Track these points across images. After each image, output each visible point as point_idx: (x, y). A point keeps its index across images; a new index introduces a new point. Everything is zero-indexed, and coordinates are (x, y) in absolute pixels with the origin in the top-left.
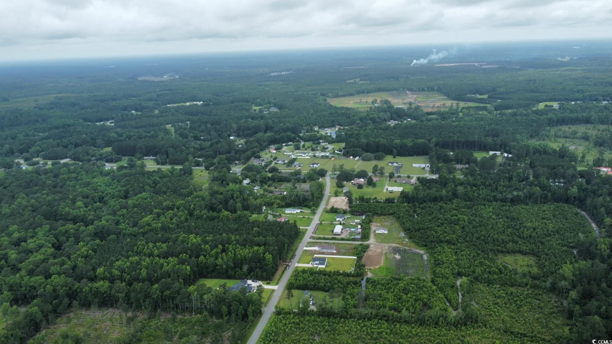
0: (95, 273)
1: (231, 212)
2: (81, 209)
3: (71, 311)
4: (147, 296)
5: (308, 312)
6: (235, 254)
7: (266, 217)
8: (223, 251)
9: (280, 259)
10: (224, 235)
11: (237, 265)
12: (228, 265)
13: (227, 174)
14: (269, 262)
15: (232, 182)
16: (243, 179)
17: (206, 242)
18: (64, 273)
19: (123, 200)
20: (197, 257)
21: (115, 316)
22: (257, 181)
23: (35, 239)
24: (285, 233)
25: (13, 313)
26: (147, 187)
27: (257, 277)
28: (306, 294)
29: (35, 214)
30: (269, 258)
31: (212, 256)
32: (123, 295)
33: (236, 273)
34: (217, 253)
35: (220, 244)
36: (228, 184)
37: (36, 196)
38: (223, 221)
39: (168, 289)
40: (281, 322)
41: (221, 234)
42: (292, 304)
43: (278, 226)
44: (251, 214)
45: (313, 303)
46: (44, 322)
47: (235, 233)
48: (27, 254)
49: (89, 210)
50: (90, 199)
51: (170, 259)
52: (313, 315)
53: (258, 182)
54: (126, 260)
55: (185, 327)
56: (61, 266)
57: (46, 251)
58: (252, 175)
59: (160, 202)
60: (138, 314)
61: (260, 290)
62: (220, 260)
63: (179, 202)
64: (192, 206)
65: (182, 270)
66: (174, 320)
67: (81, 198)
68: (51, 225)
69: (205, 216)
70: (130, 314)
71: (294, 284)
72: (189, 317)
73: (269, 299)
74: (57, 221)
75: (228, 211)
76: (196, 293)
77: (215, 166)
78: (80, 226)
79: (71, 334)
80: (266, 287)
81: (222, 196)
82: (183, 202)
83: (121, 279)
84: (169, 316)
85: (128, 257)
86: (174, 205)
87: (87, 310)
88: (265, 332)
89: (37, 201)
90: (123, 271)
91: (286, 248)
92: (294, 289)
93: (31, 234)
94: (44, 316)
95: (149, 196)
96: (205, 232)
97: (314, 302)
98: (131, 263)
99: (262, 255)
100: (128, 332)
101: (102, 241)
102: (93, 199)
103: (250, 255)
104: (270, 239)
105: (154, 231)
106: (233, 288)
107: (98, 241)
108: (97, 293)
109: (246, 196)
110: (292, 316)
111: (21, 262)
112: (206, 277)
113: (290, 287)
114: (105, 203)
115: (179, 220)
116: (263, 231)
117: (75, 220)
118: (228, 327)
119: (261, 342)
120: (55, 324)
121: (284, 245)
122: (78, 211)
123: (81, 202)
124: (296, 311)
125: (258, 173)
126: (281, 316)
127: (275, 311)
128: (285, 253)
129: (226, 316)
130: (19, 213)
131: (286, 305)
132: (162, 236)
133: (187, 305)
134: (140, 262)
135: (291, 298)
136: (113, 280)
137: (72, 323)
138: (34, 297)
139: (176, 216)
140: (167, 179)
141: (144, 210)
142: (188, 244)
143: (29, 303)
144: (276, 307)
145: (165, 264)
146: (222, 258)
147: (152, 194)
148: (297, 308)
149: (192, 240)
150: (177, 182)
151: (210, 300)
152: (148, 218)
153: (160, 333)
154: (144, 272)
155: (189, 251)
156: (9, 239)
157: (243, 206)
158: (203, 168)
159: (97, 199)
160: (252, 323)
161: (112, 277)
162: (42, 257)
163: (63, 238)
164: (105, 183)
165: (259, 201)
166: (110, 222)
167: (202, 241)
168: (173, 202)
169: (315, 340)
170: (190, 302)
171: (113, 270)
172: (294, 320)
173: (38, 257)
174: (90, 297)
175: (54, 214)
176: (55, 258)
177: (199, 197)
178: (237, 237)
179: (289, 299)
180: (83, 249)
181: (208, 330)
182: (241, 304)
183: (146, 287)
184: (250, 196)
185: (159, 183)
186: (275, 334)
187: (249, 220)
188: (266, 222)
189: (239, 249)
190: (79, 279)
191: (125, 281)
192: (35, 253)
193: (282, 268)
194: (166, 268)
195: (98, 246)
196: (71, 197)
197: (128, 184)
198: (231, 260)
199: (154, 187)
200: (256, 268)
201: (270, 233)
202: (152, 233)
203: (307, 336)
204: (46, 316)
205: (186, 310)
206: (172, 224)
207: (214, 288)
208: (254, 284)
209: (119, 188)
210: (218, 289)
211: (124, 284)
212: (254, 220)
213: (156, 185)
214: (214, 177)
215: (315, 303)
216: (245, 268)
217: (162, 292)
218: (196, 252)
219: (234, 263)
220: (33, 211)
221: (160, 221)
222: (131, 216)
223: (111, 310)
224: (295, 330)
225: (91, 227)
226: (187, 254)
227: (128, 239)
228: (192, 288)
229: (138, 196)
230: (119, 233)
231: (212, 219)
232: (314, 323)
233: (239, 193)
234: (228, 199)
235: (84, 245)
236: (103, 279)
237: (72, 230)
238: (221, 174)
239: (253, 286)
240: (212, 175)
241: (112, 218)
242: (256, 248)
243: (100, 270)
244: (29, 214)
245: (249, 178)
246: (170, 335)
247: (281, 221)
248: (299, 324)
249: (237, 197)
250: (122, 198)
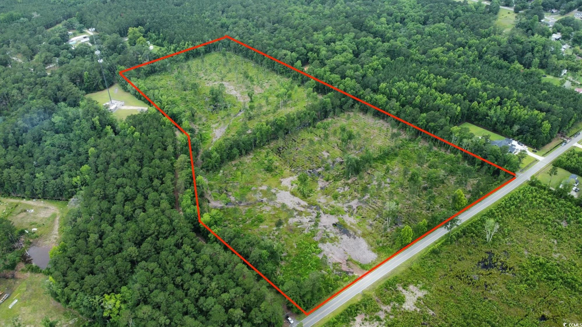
0: (378, 86)
1: (524, 65)
2: (383, 25)
3: (352, 111)
4: (414, 121)
5: (566, 196)
6: (510, 111)
7: (563, 82)
8: (500, 103)
9: (559, 132)
10: (507, 87)
11: (508, 122)
12: (498, 118)
13: (537, 22)
14: (544, 130)
15: (539, 33)
16: (554, 33)
17: (485, 90)
18: (356, 79)
19: (421, 26)
20: (471, 101)
21: (383, 128)
22: (569, 39)
23: (342, 42)
24: (578, 106)
25: (313, 97)
26: (447, 18)
27: (525, 141)
28: (573, 177)
29: (347, 20)
30: (547, 127)
31: (486, 105)
32: (395, 113)
33: (504, 129)
34: (493, 103)
35: (499, 95)
36: (533, 34)
37: (351, 4)
38: (511, 73)
39: (434, 121)
40: (532, 192)
41: (504, 87)
42: (552, 181)
43: (572, 97)
44: (546, 74)
45: (576, 189)
46: (332, 113)
47: (520, 89)
48: (333, 54)
49: (390, 28)
50: (393, 17)
51: (445, 95)
52: (570, 201)
53: (571, 40)
54: (406, 83)
55: (436, 160)
56: (355, 72)
57: (347, 55)
58: (567, 30)
59: (455, 37)
60: (402, 133)
61: (522, 155)
62: (492, 112)
63: (473, 41)
64: (485, 48)
65: (453, 109)
66: (430, 149)
67: (386, 14)
68: (356, 33)
69: (494, 62)
70: (395, 131)
71: (563, 162)
72: (444, 153)
73: (528, 166)
74: (362, 31)
75: (521, 64)
76: (457, 134)
77: (527, 10)
78: (378, 41)
79: (348, 129)
80: (530, 153)
81: (520, 47)
82: (478, 41)
83: (398, 99)
84: (427, 145)
85: (409, 81)
86: (466, 43)
87: (364, 114)
88: (510, 195)
89: (351, 9)
90: (401, 92)
91: (571, 123)
92: (561, 167)
93: (339, 38)
94: (333, 108)
95: (446, 27)
96: (488, 79)
97: (578, 189)
98: (410, 87)
99: (540, 121)
100: (390, 144)
101: (392, 59)
102: (396, 18)
103: (527, 117)
104: (557, 108)
105: (440, 64)
106: (494, 143)
107: (388, 59)
108: (375, 104)
109: (548, 53)
110: (546, 192)
111: (327, 59)
112: (472, 123)
113: (557, 164)
114: (405, 24)
115: (467, 59)
116: (552, 96)
117: (375, 34)
118: (476, 175)
119: (503, 201)
120: (339, 117)
121: (571, 119)
122: (380, 26)
123: (385, 19)
124: (554, 189)
125: (574, 30)
126: (534, 188)
127: (530, 180)
128: (567, 128)
129: (478, 165)
130: (336, 16)
131: (544, 179)
132: (445, 71)
133: (446, 141)
134: (417, 89)
135: (553, 175)
136: (391, 97)
137: (350, 121)
138: (330, 90)
139: (465, 54)
140: (470, 13)
141: (437, 40)
142: (467, 85)
143: (325, 94)
144: (533, 177)
145: (439, 98)
146: (495, 111)
147: (450, 26)
148: (555, 187)
149: (472, 83)
150: (479, 19)
151: (468, 145)
152: (438, 50)
153: (414, 156)
154: (418, 99)
155: (465, 93)
156: (323, 37)
157: (541, 63)
158: (512, 9)
159: (399, 19)
160: (501, 181)
161: (391, 94)
162: (343, 60)
163: (362, 48)
164: (410, 5)
165: (561, 62)
166: (403, 44)
167: (481, 87)
168: (467, 40)
169: (561, 225)
170: (449, 140)
171: (393, 89)
172: (546, 197)
173: (339, 58)
174: (369, 105)
175: (361, 24)
176: (352, 63)
177: (495, 40)
178: (521, 94)
179: (550, 175)
180: (375, 62)
181: (457, 171)
182: (496, 160)
183: (415, 113)
184: (553, 54)
185: (460, 16)
186: (520, 201)
187: (540, 80)
188: (560, 88)
189: (517, 107)
190: (365, 87)
191: (400, 101)
192: (338, 55)
193: (558, 141)
194: (439, 102)
195: (388, 63)
196: (378, 11)
197: (430, 11)
198: (504, 116)
199: (454, 20)
200: (527, 132)
201: (560, 100)
202: (436, 65)
203: (554, 218)
204: (334, 108)
205: (442, 145)
206: (459, 61)
207: (476, 136)
208: (518, 147)
209: (421, 13)
210: (480, 138)
211: (398, 103)
212: (547, 82)
213: (456, 18)
214: (520, 23)
215: (579, 191)
216: (516, 128)
217: (428, 123)
218: (472, 95)
219: (506, 120)
220: (346, 17)
221: (448, 56)
222: (423, 43)
223: (381, 121)
224: (543, 206)
225: (386, 44)
226: (462, 95)
227: (414, 65)
228: (455, 128)
229: (436, 25)
230: (408, 57)
231: (500, 68)
232: (568, 209)
233: (541, 48)
234: (527, 51)
235: (377, 59)
236: (383, 93)
237: (371, 43)
238: (529, 21)
239: (516, 148)
240: (518, 20)
241: (407, 40)
242: (536, 112)
243: (383, 85)
244: (342, 19)
245: (562, 33)
246: (421, 161)
247: (578, 93)
248: (550, 203)
249: (537, 52)
250: (421, 24)
